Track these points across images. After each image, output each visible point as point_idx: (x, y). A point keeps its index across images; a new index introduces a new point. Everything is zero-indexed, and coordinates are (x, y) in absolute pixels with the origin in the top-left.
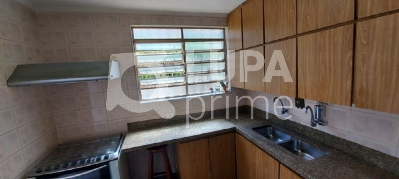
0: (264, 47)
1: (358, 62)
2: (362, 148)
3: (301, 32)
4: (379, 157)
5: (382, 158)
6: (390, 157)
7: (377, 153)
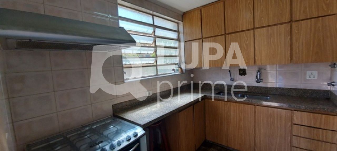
0: (225, 36)
1: (294, 41)
2: (284, 89)
3: (257, 27)
4: (293, 91)
5: (295, 91)
6: (299, 89)
7: (292, 89)
